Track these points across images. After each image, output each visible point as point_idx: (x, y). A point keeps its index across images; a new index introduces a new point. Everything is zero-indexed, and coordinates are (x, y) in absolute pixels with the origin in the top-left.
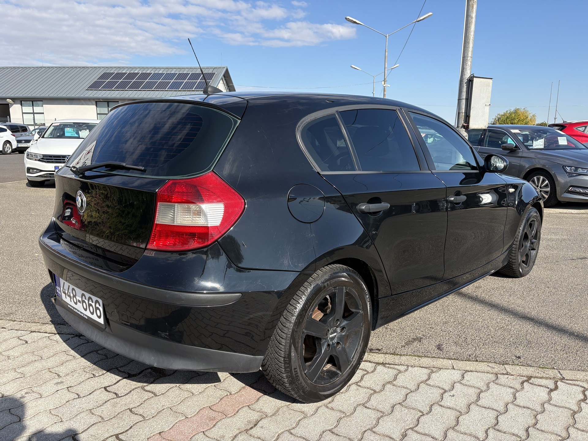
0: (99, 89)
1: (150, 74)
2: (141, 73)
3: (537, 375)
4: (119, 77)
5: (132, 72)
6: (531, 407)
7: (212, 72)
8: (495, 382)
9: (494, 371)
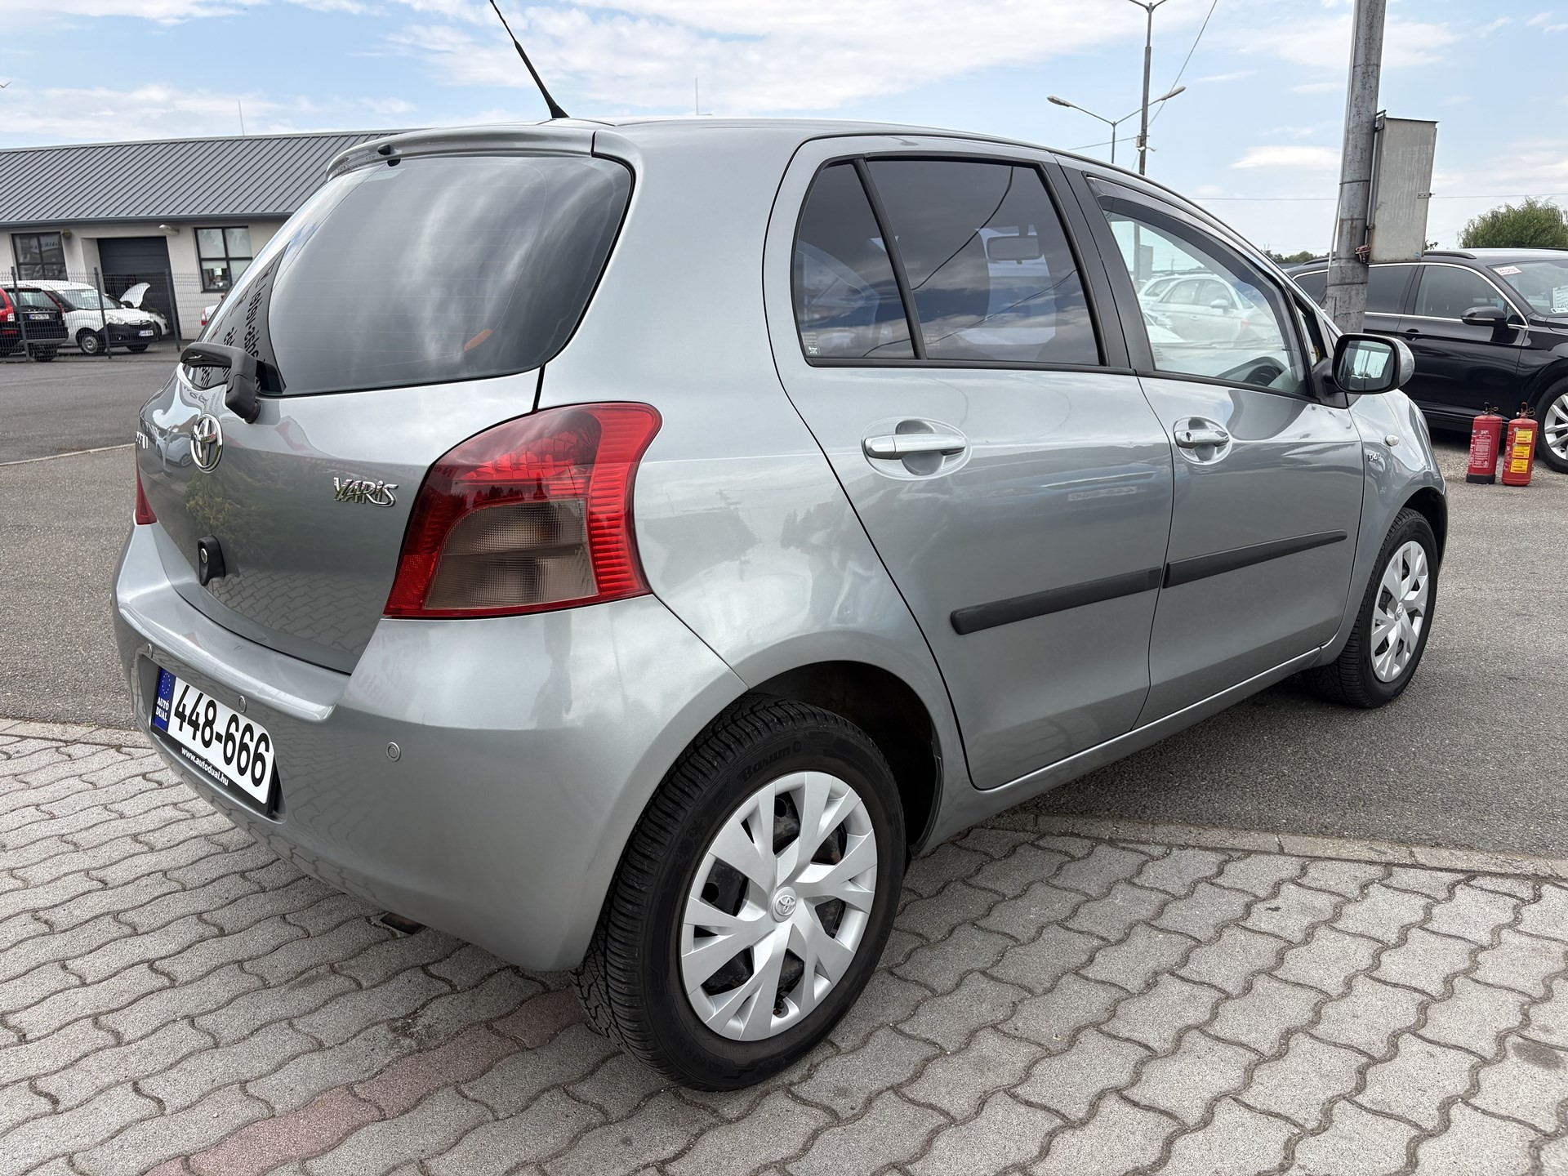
3: (1494, 869)
6: (1467, 936)
8: (1385, 882)
9: (1383, 859)
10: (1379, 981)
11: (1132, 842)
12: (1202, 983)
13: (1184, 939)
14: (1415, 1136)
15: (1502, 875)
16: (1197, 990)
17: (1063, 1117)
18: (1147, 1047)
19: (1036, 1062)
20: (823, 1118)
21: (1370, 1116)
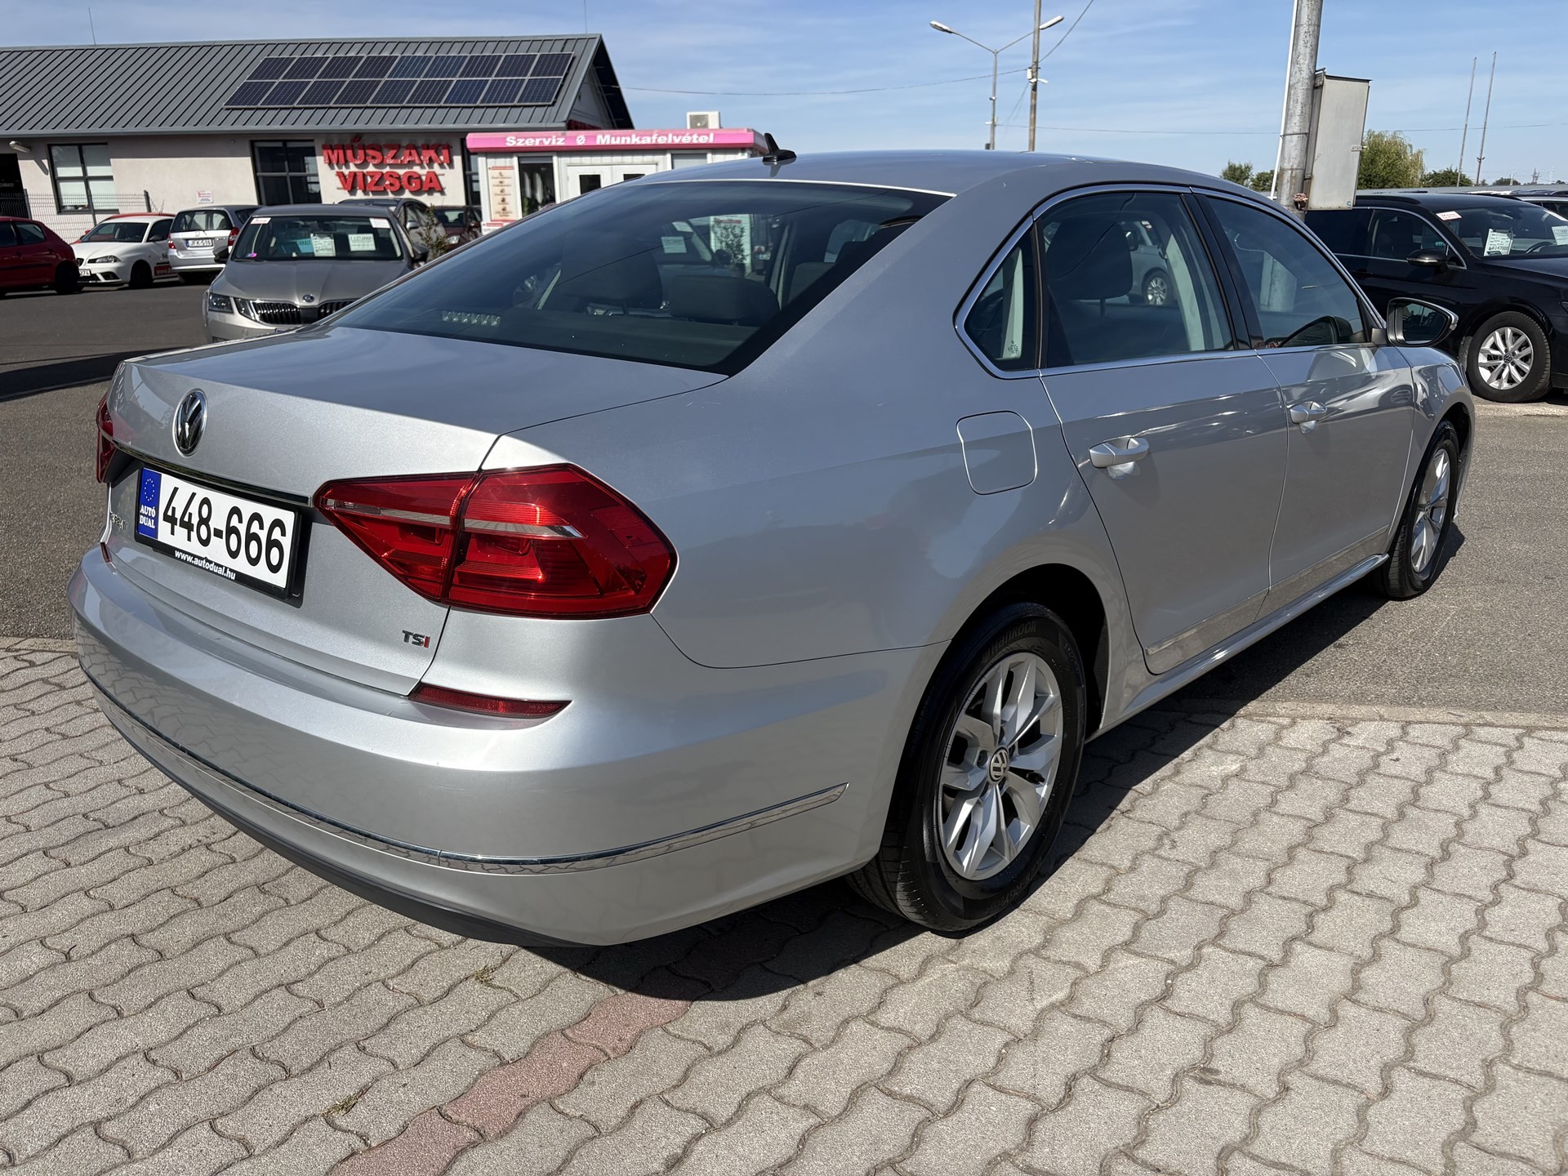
0: (259, 106)
1: (391, 59)
2: (366, 56)
3: (1545, 724)
4: (307, 70)
5: (341, 54)
7: (562, 51)
8: (1468, 737)
9: (1462, 720)
10: (1493, 805)
11: (1261, 715)
12: (1367, 813)
13: (1339, 784)
14: (1562, 903)
15: (1555, 729)
16: (1367, 819)
17: (1312, 905)
18: (1348, 857)
19: (1273, 870)
20: (1138, 916)
21: (1524, 893)
